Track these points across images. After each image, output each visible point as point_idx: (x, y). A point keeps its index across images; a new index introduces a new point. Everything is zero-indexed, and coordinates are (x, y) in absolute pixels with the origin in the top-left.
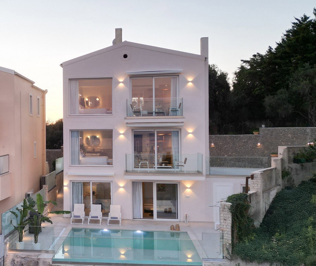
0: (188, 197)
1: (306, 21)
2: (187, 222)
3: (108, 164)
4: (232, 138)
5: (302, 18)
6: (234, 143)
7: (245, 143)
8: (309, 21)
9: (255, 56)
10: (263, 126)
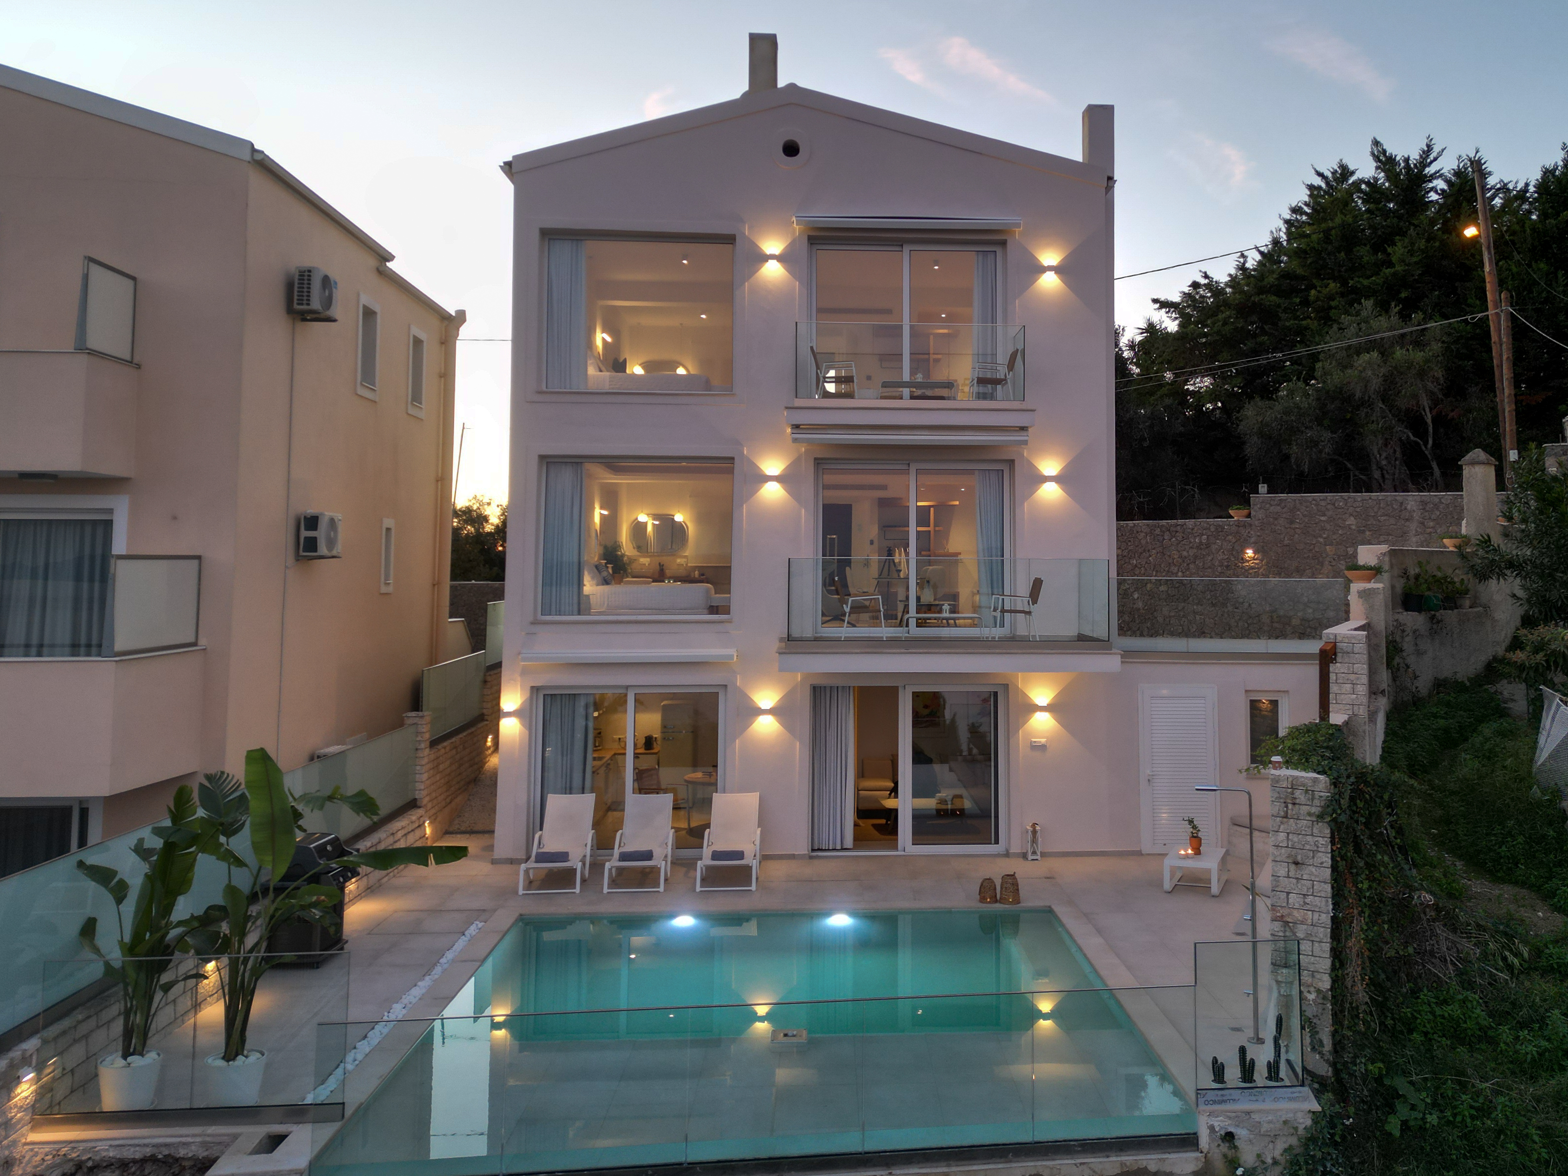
0: (1042, 748)
1: (1347, 182)
2: (1038, 857)
3: (714, 610)
4: (1158, 531)
5: (1334, 173)
6: (1164, 548)
7: (1201, 549)
8: (1353, 183)
9: (1195, 285)
10: (1263, 488)
